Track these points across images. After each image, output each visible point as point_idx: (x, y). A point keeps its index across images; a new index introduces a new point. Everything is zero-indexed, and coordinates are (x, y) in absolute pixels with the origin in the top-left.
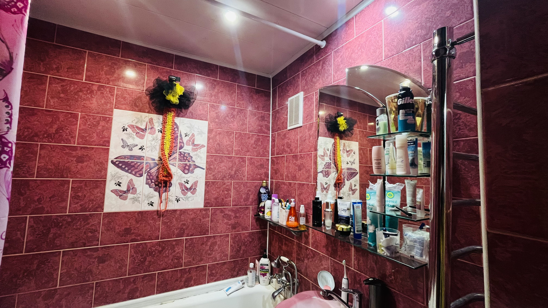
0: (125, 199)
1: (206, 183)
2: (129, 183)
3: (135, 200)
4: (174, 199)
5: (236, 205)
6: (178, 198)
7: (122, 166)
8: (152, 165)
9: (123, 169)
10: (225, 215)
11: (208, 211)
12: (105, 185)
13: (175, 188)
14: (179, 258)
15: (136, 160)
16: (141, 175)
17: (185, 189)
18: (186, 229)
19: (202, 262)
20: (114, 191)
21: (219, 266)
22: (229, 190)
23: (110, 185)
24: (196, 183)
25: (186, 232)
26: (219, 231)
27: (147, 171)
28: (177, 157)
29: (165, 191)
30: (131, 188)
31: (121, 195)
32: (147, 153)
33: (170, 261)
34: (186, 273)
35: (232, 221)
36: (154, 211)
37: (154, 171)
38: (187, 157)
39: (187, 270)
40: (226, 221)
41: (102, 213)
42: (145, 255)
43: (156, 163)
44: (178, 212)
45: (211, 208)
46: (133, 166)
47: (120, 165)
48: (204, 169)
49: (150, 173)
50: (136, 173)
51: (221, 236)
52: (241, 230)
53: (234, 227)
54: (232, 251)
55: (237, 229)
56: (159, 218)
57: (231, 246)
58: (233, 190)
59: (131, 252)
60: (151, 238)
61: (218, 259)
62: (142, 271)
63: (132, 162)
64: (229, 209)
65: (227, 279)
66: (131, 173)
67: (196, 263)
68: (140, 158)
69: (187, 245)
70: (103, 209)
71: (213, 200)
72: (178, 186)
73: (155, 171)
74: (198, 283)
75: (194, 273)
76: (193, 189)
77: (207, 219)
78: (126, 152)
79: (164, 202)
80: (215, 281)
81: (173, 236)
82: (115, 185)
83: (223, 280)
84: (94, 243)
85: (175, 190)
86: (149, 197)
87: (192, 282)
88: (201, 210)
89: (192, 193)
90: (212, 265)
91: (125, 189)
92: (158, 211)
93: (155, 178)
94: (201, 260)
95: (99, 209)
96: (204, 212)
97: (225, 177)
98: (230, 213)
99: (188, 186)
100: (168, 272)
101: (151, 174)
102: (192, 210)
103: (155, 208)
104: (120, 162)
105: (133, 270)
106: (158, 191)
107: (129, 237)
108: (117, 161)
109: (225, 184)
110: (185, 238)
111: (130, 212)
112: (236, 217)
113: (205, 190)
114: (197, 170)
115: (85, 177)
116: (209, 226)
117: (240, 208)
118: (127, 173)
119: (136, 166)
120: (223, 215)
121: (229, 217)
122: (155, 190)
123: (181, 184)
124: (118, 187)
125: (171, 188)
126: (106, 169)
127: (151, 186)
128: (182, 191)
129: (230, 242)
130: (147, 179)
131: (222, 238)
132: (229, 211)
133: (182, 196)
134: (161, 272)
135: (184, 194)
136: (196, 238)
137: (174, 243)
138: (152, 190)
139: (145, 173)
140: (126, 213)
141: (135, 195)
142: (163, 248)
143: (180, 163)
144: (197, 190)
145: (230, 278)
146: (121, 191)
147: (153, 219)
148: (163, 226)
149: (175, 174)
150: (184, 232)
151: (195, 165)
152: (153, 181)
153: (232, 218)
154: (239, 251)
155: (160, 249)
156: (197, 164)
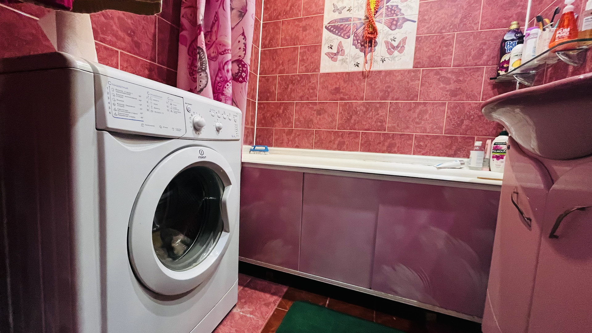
0: (335, 60)
1: (417, 38)
2: (338, 45)
3: (343, 61)
4: (379, 59)
5: (459, 66)
6: (384, 58)
7: (333, 29)
8: (359, 25)
9: (334, 33)
10: (442, 77)
11: (418, 72)
12: (321, 49)
13: (380, 47)
14: (382, 121)
15: (344, 22)
16: (349, 37)
17: (391, 48)
18: (391, 92)
19: (408, 130)
20: (328, 54)
21: (430, 138)
22: (449, 45)
23: (325, 49)
24: (404, 40)
25: (391, 95)
26: (432, 96)
27: (354, 32)
28: (384, 13)
29: (371, 51)
30: (340, 51)
31: (333, 56)
32: (354, 13)
33: (373, 123)
34: (389, 138)
35: (452, 86)
36: (360, 72)
37: (360, 31)
38: (395, 11)
39: (391, 135)
40: (442, 85)
41: (319, 73)
42: (351, 113)
43: (362, 22)
44: (383, 74)
45: (422, 69)
46: (342, 29)
47: (332, 29)
48: (415, 22)
49: (356, 33)
50: (344, 35)
51: (433, 104)
52: (465, 98)
53: (454, 94)
54: (448, 123)
55: (458, 97)
56: (364, 79)
57: (448, 117)
58: (456, 45)
59: (339, 109)
60: (356, 98)
61: (428, 130)
62: (348, 128)
63: (341, 25)
64: (447, 70)
65: (439, 156)
66: (340, 36)
67: (401, 130)
68: (348, 19)
69: (391, 109)
70: (320, 70)
71: (425, 59)
72: (384, 45)
73: (362, 31)
74: (402, 151)
75: (397, 141)
76: (400, 48)
77: (417, 82)
78: (337, 16)
79: (369, 62)
80: (423, 154)
81: (377, 98)
82: (328, 48)
83: (433, 156)
84: (314, 99)
85: (380, 49)
86: (355, 57)
87: (396, 149)
88: (409, 71)
89: (398, 51)
90: (420, 135)
91: (335, 52)
92: (363, 72)
93: (361, 38)
94: (408, 128)
95: (317, 70)
96: (413, 74)
97: (444, 28)
98: (449, 75)
99: (395, 44)
100: (371, 133)
101: (357, 35)
102: (399, 71)
103: (360, 69)
104: (332, 26)
105: (342, 126)
106: (364, 51)
107: (338, 96)
108: (329, 26)
109: (443, 38)
110: (389, 101)
111: (339, 73)
112: (458, 81)
113: (416, 48)
114: (407, 25)
115: (308, 44)
116: (418, 90)
117: (465, 69)
118: (337, 36)
119: (344, 28)
120: (438, 77)
121: (447, 81)
122: (361, 51)
123: (387, 43)
124: (330, 50)
125: (376, 48)
126: (321, 35)
127: (357, 47)
128: (388, 49)
129: (447, 112)
130: (354, 40)
131: (435, 106)
132: (448, 72)
133: (388, 56)
134: (365, 132)
135: (391, 53)
136: (401, 103)
137: (378, 105)
138: (358, 51)
139: (352, 34)
140: (337, 73)
141: (343, 57)
142: (367, 109)
143: (387, 19)
144: (405, 48)
145: (445, 156)
146: (332, 54)
147: (359, 79)
148: (368, 88)
149: (381, 31)
150: (389, 95)
151: (404, 18)
152: (359, 41)
153: (452, 82)
154: (460, 125)
155: (364, 109)
156: (406, 17)
